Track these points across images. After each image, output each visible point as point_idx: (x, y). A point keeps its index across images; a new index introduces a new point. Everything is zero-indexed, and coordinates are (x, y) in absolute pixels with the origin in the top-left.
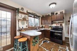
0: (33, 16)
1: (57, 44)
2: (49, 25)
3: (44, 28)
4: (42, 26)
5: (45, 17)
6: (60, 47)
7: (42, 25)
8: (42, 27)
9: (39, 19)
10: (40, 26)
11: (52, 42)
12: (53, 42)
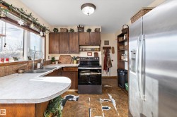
0: (21, 22)
1: (94, 96)
2: (72, 55)
3: (59, 63)
4: (53, 58)
5: (62, 33)
6: (102, 100)
7: (51, 56)
8: (53, 61)
9: (44, 36)
10: (47, 59)
11: (83, 96)
12: (83, 93)
